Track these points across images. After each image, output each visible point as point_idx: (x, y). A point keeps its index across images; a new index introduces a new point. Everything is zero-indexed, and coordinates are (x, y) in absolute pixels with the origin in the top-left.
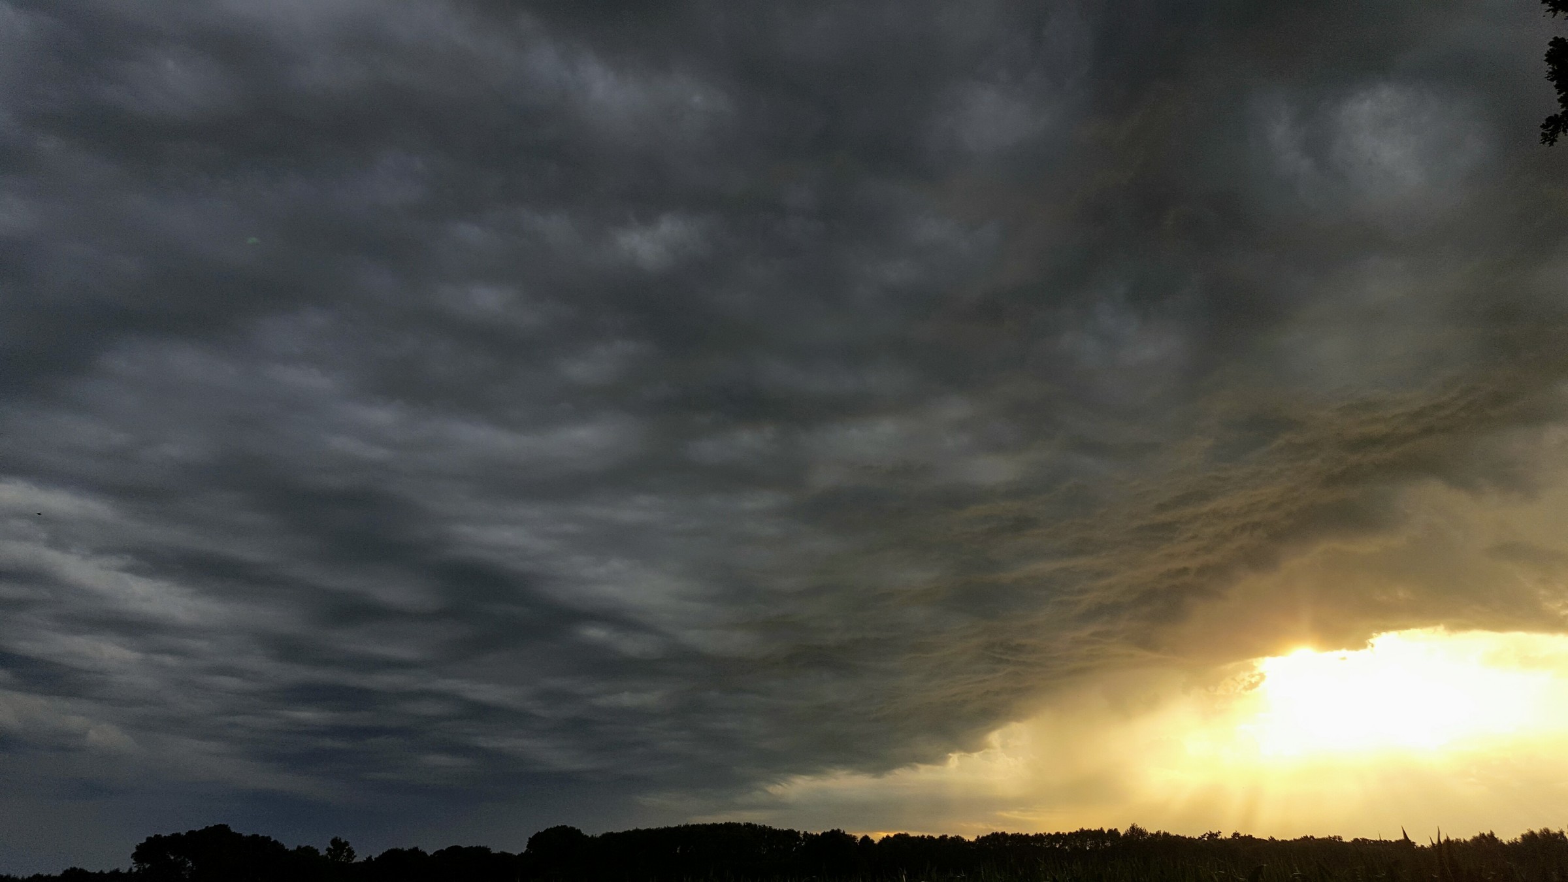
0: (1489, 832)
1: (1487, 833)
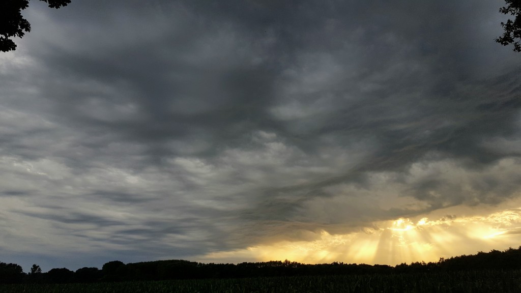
0: (404, 263)
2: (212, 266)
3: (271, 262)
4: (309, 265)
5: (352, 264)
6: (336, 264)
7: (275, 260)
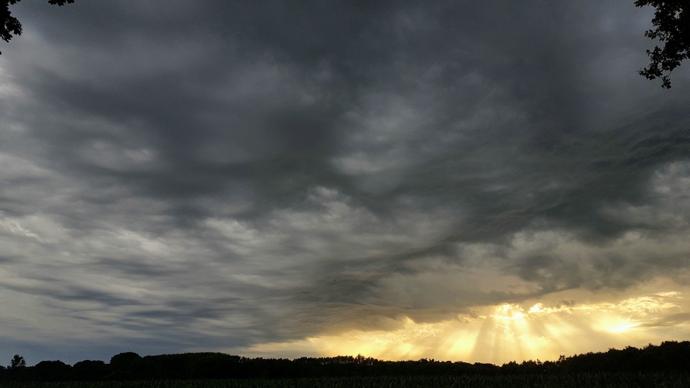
0: (514, 361)
1: (513, 361)
2: (259, 361)
3: (339, 358)
4: (390, 362)
5: (445, 361)
6: (424, 361)
7: (344, 355)
